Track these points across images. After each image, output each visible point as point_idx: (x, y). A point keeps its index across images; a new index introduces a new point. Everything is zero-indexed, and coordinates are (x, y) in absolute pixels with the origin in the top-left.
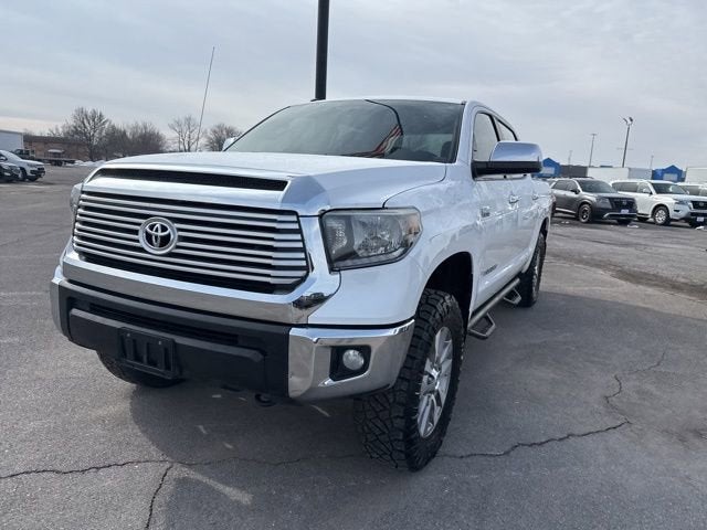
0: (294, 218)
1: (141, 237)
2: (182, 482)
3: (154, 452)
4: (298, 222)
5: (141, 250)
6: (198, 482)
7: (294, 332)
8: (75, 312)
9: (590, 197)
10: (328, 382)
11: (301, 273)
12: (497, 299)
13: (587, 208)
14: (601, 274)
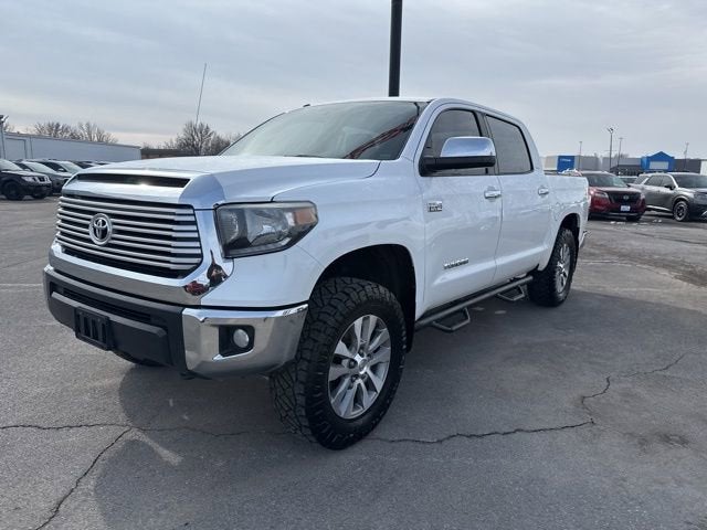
0: (191, 211)
1: (90, 230)
2: (133, 443)
3: (122, 417)
4: (194, 215)
5: (90, 241)
6: (144, 444)
7: (187, 312)
8: (55, 295)
9: (688, 193)
10: (219, 357)
11: (196, 260)
12: (487, 295)
13: (683, 204)
14: (665, 275)
